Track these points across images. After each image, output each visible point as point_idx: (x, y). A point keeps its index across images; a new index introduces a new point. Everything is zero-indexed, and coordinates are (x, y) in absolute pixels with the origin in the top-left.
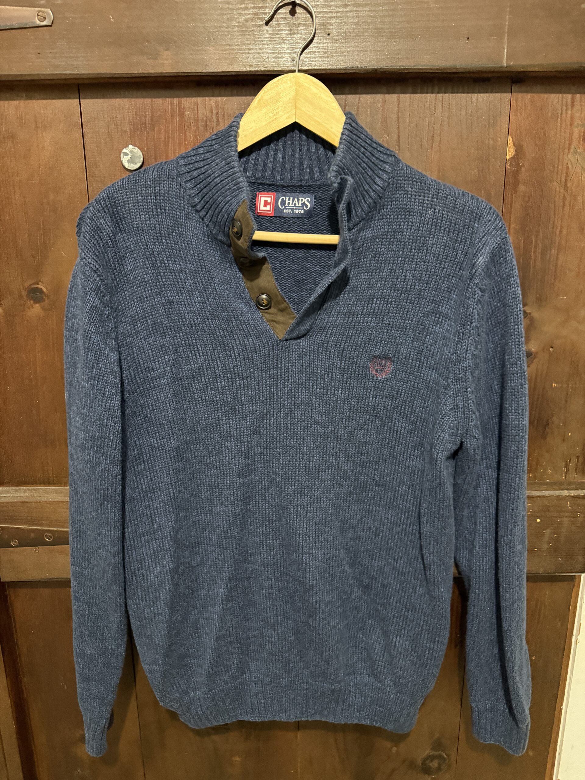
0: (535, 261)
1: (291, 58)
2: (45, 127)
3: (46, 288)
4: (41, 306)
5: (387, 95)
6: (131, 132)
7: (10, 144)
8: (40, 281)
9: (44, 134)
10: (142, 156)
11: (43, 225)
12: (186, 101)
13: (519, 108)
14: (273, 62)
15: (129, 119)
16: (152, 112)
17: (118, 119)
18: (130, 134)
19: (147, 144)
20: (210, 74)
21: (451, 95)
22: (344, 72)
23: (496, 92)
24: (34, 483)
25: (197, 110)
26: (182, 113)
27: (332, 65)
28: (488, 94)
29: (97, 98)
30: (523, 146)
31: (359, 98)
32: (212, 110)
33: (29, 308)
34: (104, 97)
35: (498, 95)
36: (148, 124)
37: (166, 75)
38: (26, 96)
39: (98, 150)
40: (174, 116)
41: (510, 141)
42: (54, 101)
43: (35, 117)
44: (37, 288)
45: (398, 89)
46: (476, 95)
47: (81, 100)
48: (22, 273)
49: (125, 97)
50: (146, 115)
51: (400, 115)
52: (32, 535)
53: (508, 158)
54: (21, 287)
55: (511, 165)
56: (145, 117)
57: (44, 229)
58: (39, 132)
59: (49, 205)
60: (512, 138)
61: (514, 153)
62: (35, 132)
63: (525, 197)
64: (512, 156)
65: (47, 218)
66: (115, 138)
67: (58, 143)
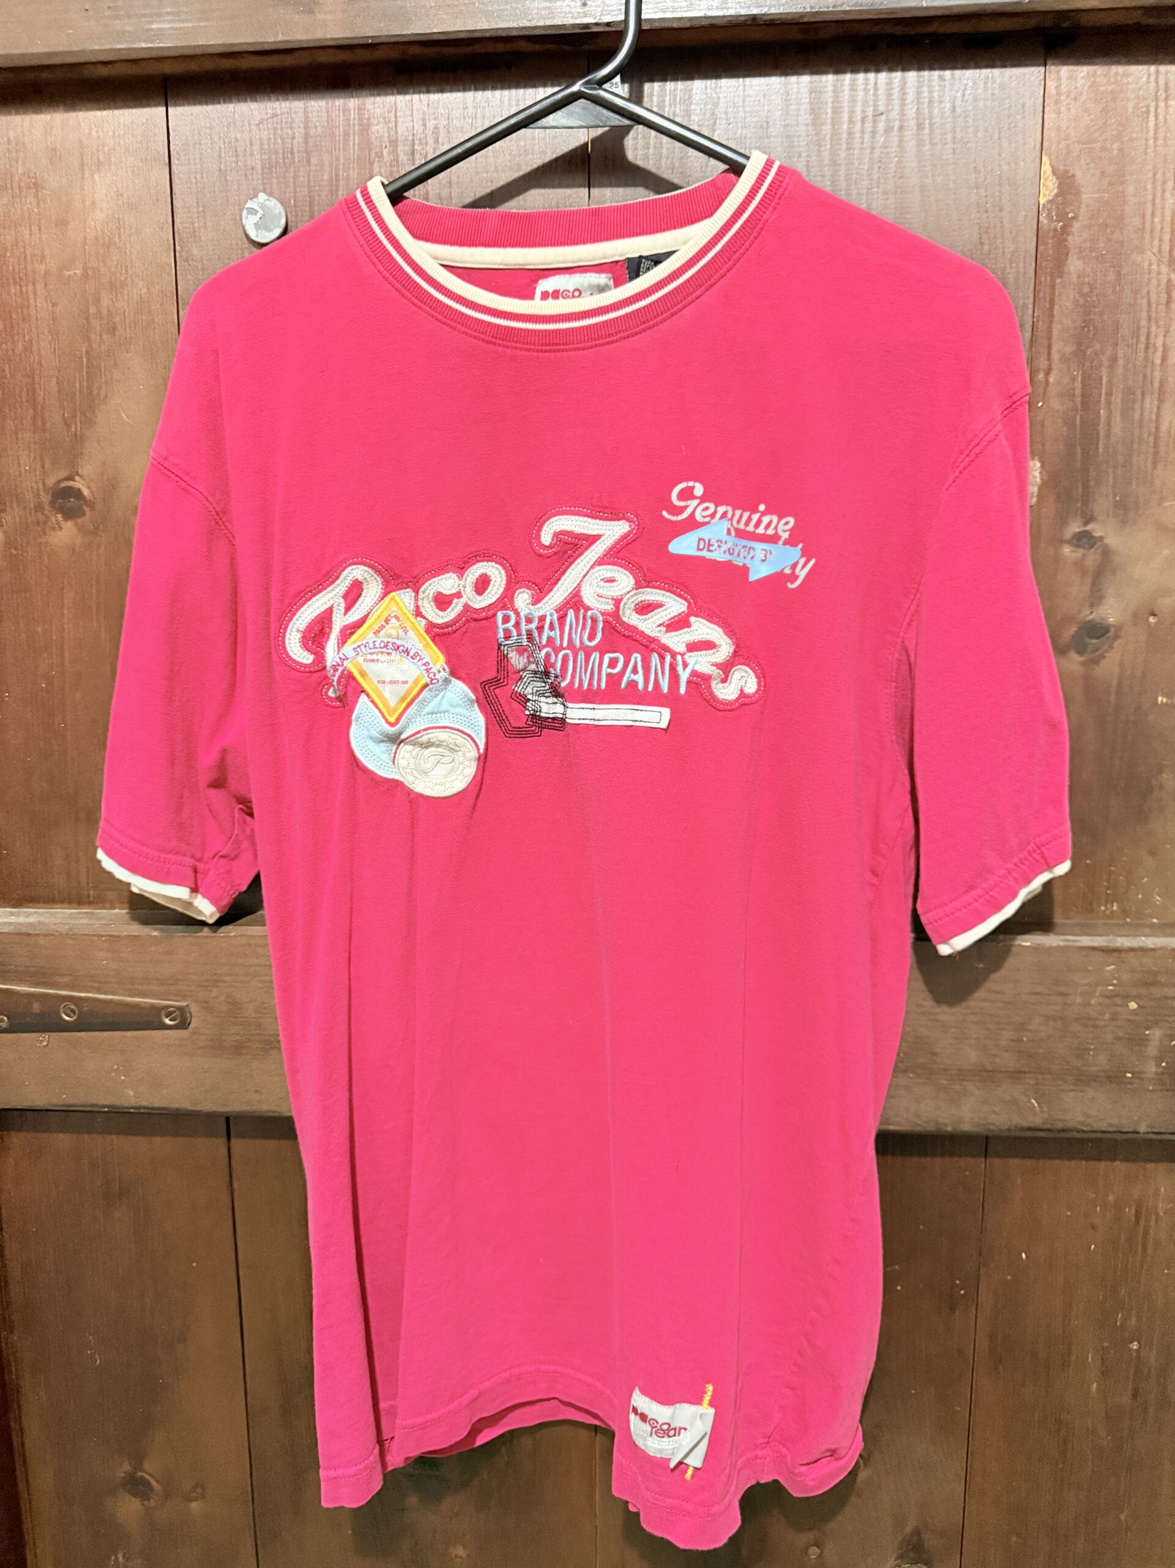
0: (1109, 422)
2: (99, 165)
3: (89, 488)
4: (76, 525)
6: (263, 169)
7: (31, 199)
8: (77, 474)
9: (96, 177)
10: (283, 214)
11: (88, 359)
12: (374, 103)
13: (1064, 97)
14: (545, 8)
15: (261, 144)
16: (306, 127)
17: (240, 143)
18: (263, 174)
19: (295, 192)
20: (417, 39)
21: (918, 73)
23: (1013, 66)
24: (50, 900)
25: (396, 122)
26: (365, 127)
28: (997, 72)
29: (201, 103)
30: (1073, 176)
32: (424, 120)
33: (54, 529)
34: (212, 102)
35: (1017, 72)
36: (299, 152)
37: (332, 43)
38: (65, 104)
39: (198, 207)
40: (349, 135)
43: (81, 144)
44: (70, 488)
46: (971, 71)
47: (170, 109)
48: (42, 460)
49: (256, 101)
50: (294, 133)
52: (36, 1007)
53: (1042, 201)
54: (41, 486)
55: (1049, 216)
56: (293, 138)
57: (88, 367)
58: (87, 175)
59: (101, 318)
60: (1051, 161)
61: (1055, 191)
62: (80, 175)
63: (1083, 284)
64: (1051, 198)
65: (95, 346)
66: (232, 182)
67: (122, 195)
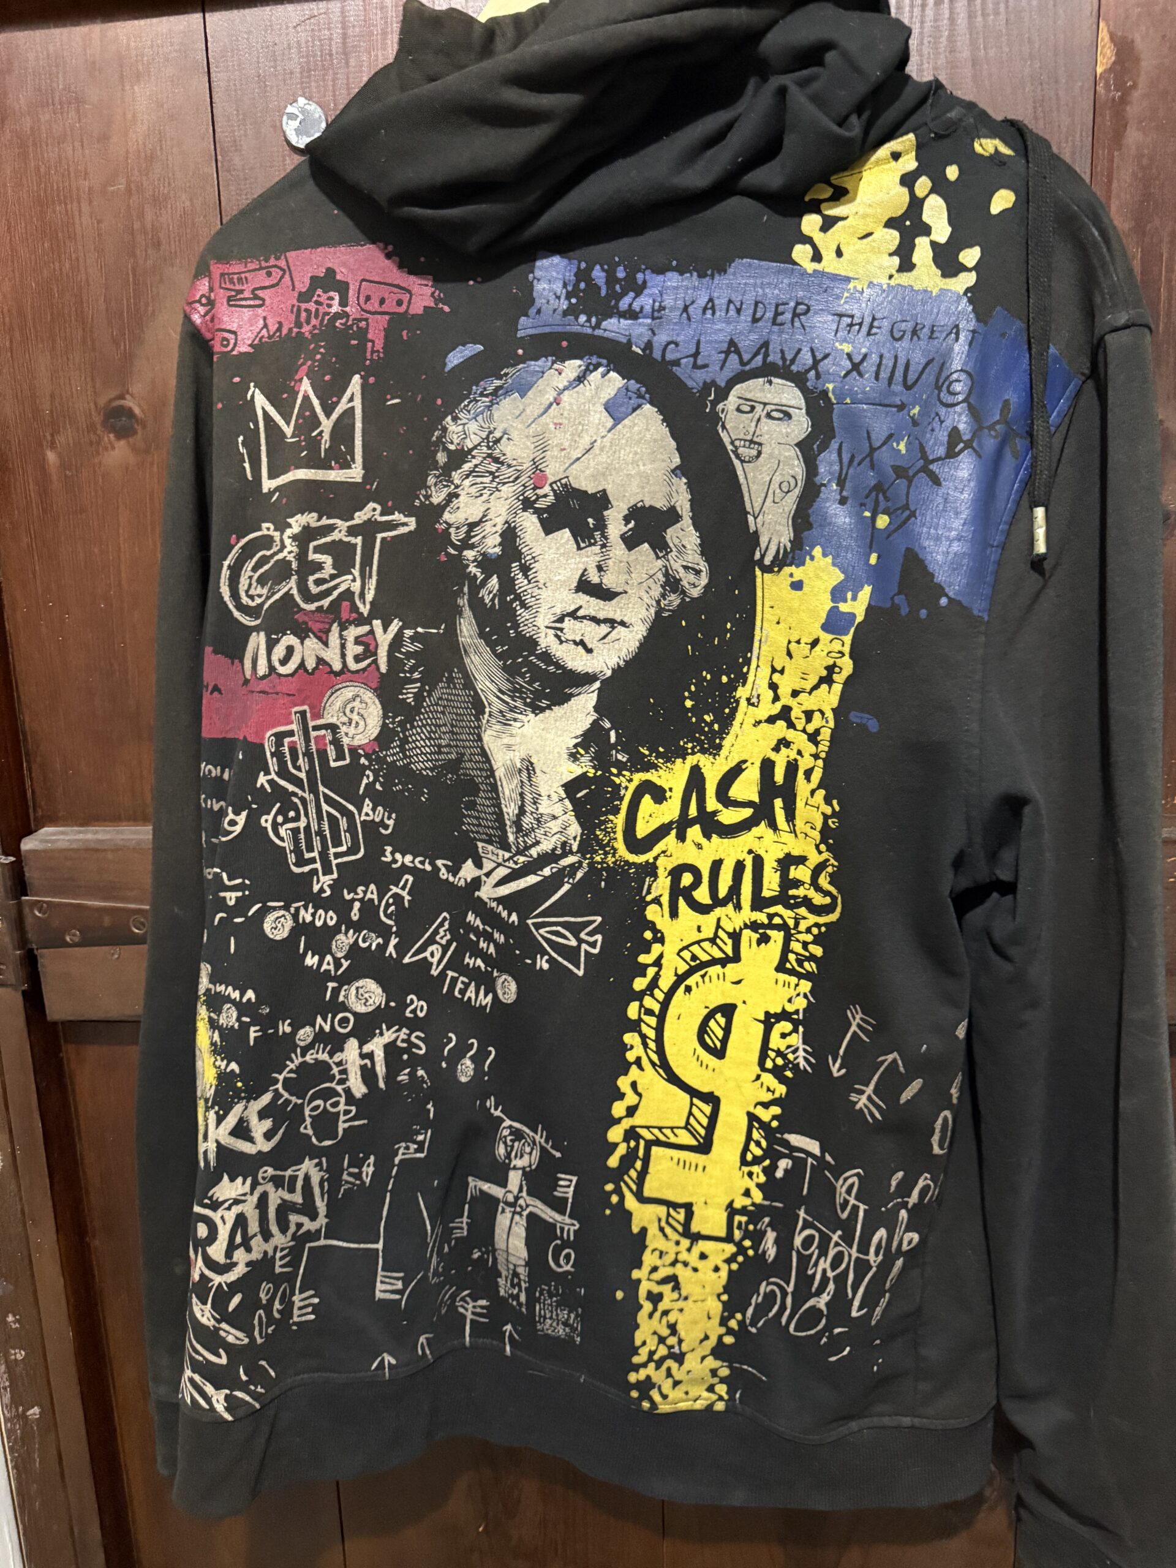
2: (138, 77)
3: (140, 406)
4: (128, 443)
6: (301, 73)
7: (72, 114)
8: (128, 392)
9: (136, 88)
10: (323, 117)
11: (134, 275)
15: (299, 48)
16: (343, 28)
17: (278, 47)
18: (301, 78)
19: (334, 96)
24: (115, 818)
30: (1133, 41)
33: (106, 449)
36: (337, 53)
38: (103, 15)
39: (238, 115)
41: (1104, 34)
42: (155, 20)
43: (120, 56)
44: (122, 407)
47: (207, 15)
48: (93, 379)
50: (331, 35)
52: (107, 921)
53: (1099, 70)
54: (92, 406)
55: (1107, 86)
56: (331, 39)
57: (135, 284)
58: (128, 88)
59: (146, 233)
60: (1108, 26)
61: (1113, 58)
62: (120, 87)
63: (1142, 156)
64: (1109, 66)
65: (141, 262)
66: (272, 87)
67: (162, 106)
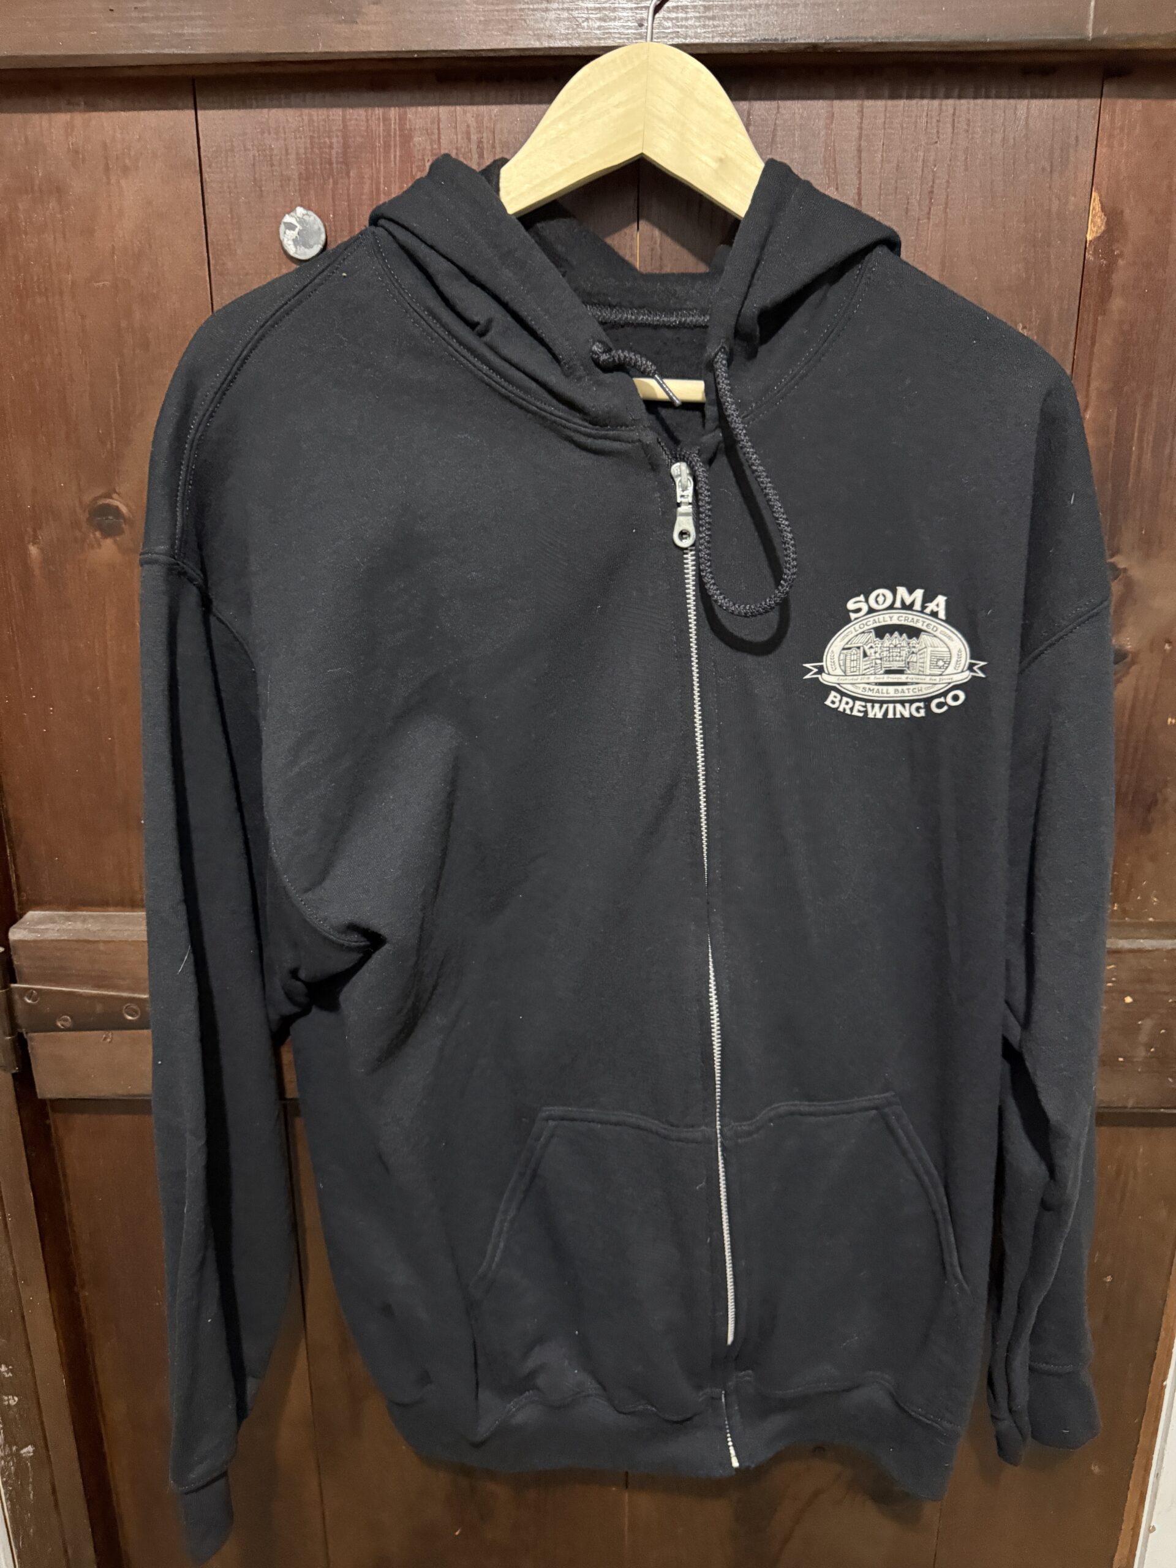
0: (1139, 459)
1: (637, 21)
3: (127, 506)
4: (115, 542)
5: (836, 103)
6: (300, 179)
7: (53, 204)
8: (115, 492)
9: (123, 182)
10: (323, 229)
11: (121, 375)
12: (416, 113)
13: (1117, 132)
14: (599, 28)
15: (297, 154)
16: (345, 137)
17: (275, 152)
18: (300, 184)
19: (334, 205)
20: (466, 54)
21: (972, 102)
22: (747, 50)
23: (1068, 97)
24: (103, 904)
25: (439, 133)
26: (406, 138)
27: (722, 35)
28: (1050, 101)
29: (232, 107)
30: (1122, 212)
31: (778, 108)
32: (468, 133)
33: (92, 547)
34: (244, 104)
35: (1072, 103)
36: (337, 163)
37: (375, 56)
38: (85, 103)
39: (232, 218)
40: (389, 146)
42: (142, 113)
43: (105, 145)
44: (108, 505)
45: (862, 90)
46: (1026, 102)
47: (200, 113)
48: (77, 476)
49: (290, 106)
50: (331, 143)
51: (863, 143)
52: (99, 1008)
53: (1089, 237)
54: (77, 503)
55: (1095, 252)
56: (331, 147)
57: (122, 383)
59: (133, 332)
60: (1100, 196)
61: (1103, 228)
62: (105, 179)
63: (1124, 322)
64: (1098, 235)
65: (128, 361)
66: (268, 193)
67: (151, 203)
